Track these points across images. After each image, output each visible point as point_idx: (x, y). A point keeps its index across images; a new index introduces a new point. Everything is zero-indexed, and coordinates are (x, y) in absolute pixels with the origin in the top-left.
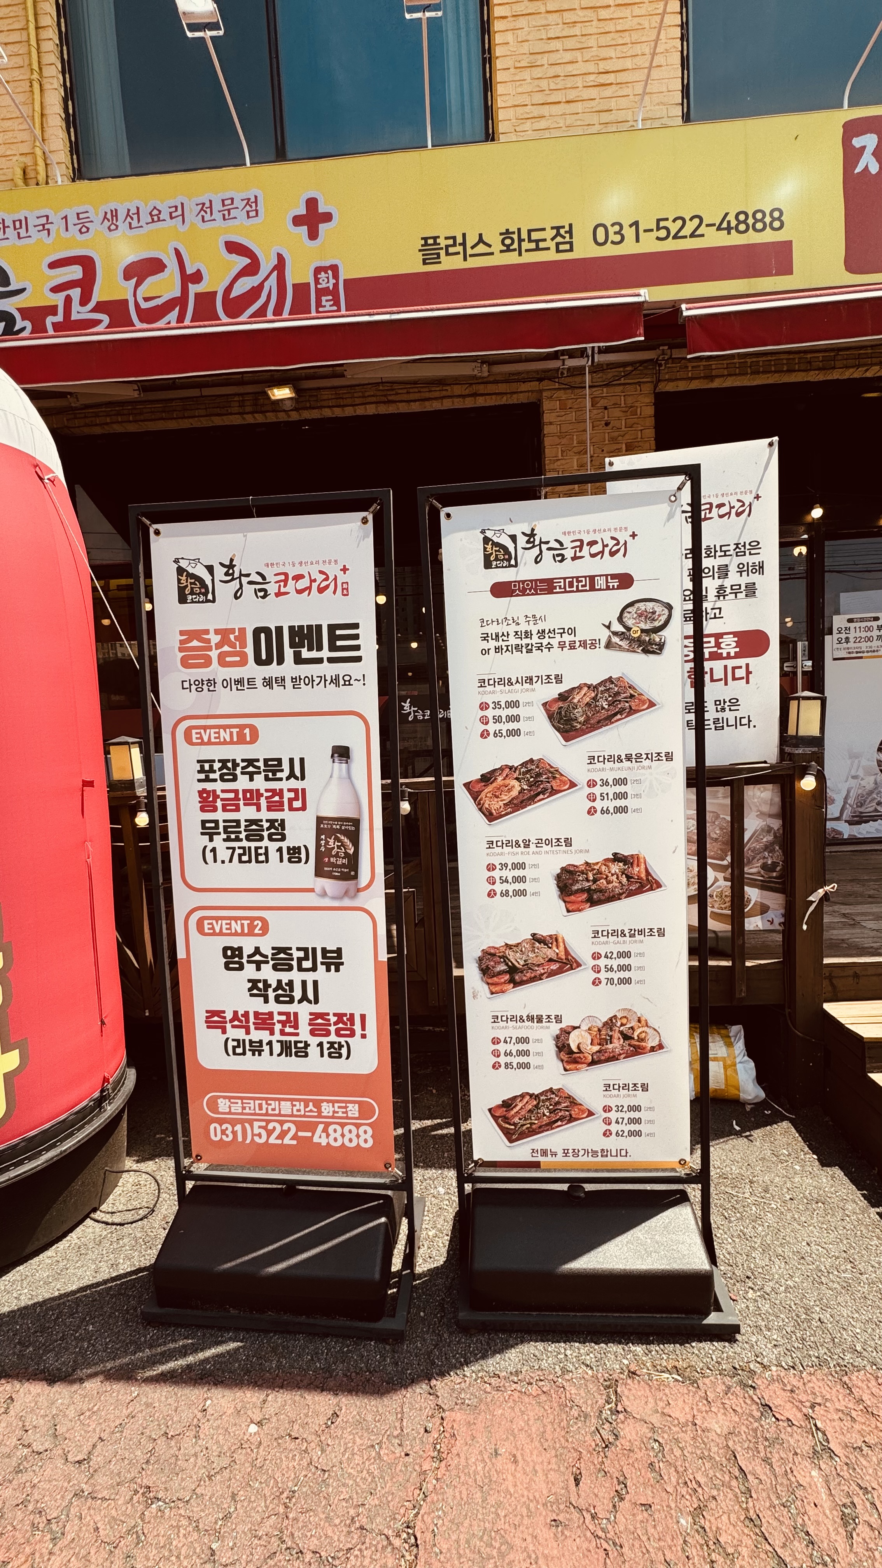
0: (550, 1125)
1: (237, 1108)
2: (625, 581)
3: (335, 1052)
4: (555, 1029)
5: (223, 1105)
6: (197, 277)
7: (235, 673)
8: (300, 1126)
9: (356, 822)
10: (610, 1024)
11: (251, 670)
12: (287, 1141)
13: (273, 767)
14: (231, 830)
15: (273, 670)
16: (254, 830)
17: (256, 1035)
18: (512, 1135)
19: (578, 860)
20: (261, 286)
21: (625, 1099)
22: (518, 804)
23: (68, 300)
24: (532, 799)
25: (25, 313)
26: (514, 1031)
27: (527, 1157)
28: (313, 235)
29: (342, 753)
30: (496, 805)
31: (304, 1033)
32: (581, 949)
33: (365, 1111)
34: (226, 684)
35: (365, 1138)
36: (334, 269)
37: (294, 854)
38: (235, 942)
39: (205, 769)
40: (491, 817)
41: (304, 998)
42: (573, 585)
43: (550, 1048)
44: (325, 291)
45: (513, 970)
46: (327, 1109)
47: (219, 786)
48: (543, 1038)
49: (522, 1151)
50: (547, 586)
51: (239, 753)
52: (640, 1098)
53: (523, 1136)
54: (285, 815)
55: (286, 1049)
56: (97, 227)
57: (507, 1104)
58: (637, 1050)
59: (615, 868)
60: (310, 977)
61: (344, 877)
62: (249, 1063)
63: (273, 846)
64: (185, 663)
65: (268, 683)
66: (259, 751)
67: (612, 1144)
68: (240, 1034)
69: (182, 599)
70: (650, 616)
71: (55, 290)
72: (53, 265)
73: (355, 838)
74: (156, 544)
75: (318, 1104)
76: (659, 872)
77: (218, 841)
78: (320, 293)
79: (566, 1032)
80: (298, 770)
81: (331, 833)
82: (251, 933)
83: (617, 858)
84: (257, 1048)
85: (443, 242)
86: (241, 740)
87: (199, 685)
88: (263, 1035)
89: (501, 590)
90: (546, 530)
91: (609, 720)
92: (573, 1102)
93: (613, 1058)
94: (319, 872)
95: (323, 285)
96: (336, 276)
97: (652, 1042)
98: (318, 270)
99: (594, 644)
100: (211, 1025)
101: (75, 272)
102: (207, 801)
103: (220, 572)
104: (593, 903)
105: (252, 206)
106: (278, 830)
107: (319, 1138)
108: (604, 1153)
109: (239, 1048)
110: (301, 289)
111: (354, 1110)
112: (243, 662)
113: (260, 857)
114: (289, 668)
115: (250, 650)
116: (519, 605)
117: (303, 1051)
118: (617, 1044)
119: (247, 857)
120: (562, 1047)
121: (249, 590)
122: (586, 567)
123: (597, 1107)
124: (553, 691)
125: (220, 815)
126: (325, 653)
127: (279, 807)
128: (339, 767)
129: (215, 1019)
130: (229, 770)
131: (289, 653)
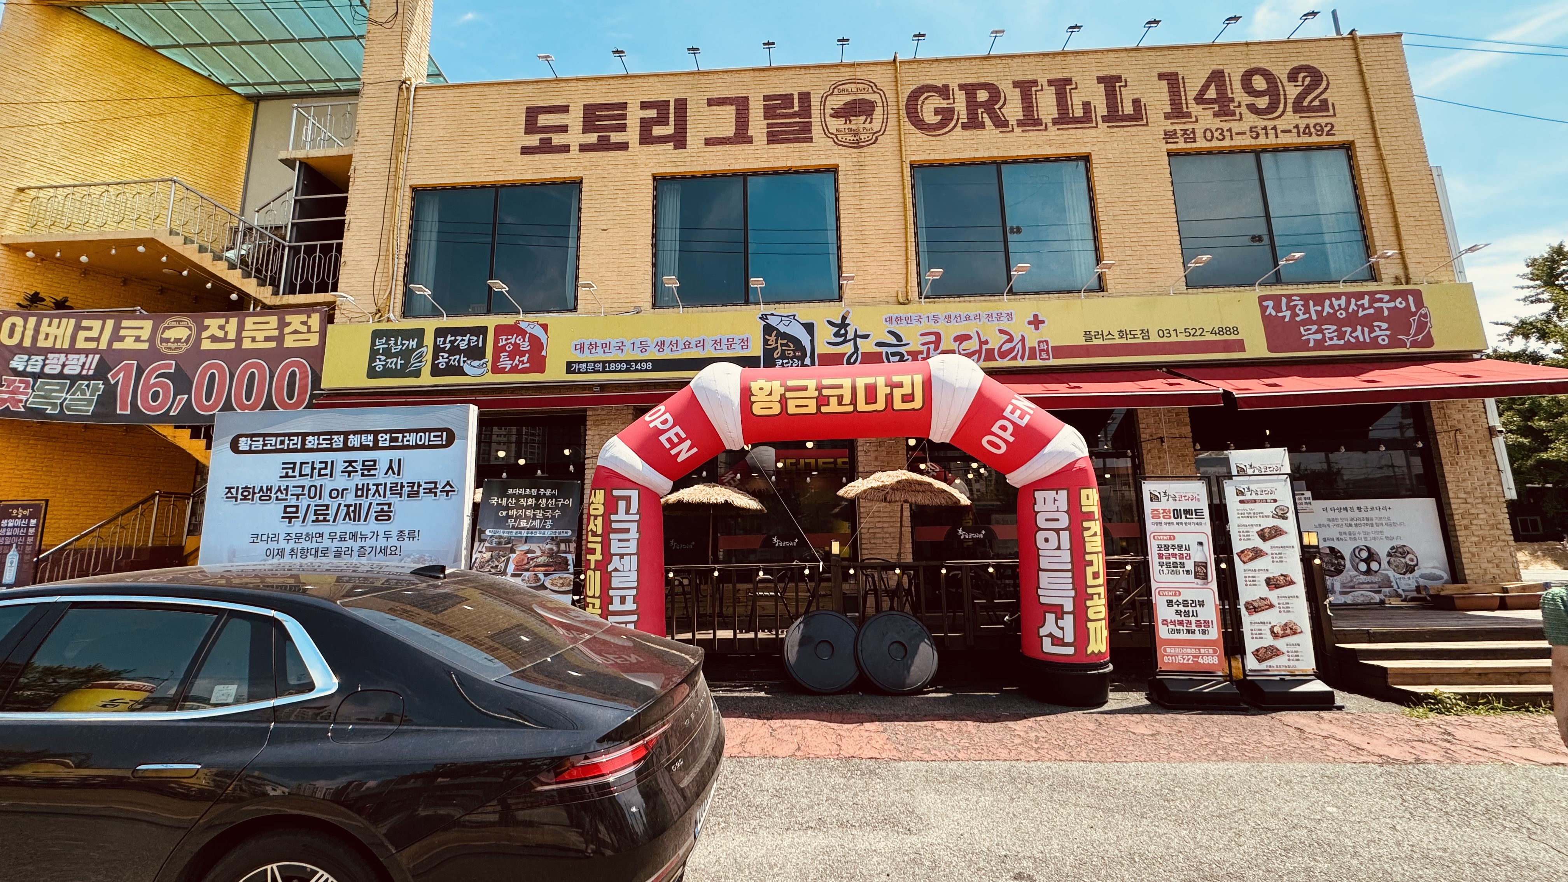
0: (1271, 657)
1: (1173, 651)
2: (1275, 501)
3: (1204, 632)
4: (1269, 626)
5: (1168, 650)
6: (986, 342)
7: (1168, 521)
8: (1194, 657)
9: (1206, 563)
10: (1286, 625)
11: (1173, 520)
12: (1190, 662)
13: (1180, 547)
14: (1168, 565)
15: (1179, 520)
16: (1175, 565)
17: (1178, 627)
18: (1260, 660)
19: (1271, 576)
20: (1015, 347)
21: (1293, 649)
22: (1251, 559)
23: (929, 349)
24: (1256, 558)
25: (909, 353)
26: (1256, 627)
27: (1265, 668)
28: (1037, 328)
29: (1200, 544)
30: (1245, 559)
31: (1194, 626)
32: (1275, 602)
33: (1215, 651)
34: (1165, 523)
35: (1215, 660)
36: (1047, 342)
37: (1188, 572)
38: (1170, 598)
39: (1160, 547)
40: (1244, 563)
41: (1193, 615)
42: (1261, 501)
43: (1269, 632)
44: (1043, 350)
45: (1255, 608)
46: (1202, 651)
47: (1164, 552)
48: (1266, 629)
49: (1263, 666)
50: (1255, 501)
51: (1170, 543)
52: (1298, 648)
53: (1263, 661)
54: (1184, 560)
55: (1188, 631)
56: (942, 322)
57: (1257, 650)
58: (1295, 633)
59: (1282, 578)
60: (1194, 609)
61: (1203, 579)
62: (1176, 636)
63: (1181, 570)
64: (1153, 518)
65: (1178, 524)
66: (1176, 543)
67: (1292, 663)
68: (1173, 627)
69: (1152, 500)
70: (1283, 510)
71: (923, 344)
72: (922, 335)
73: (1206, 568)
74: (1144, 486)
75: (1199, 649)
76: (1294, 580)
77: (1164, 568)
78: (1041, 351)
79: (1273, 627)
80: (1188, 548)
81: (1198, 566)
82: (1175, 595)
83: (1282, 575)
84: (1178, 631)
85: (1093, 334)
86: (1170, 539)
87: (1157, 524)
88: (1181, 627)
89: (1242, 502)
90: (1252, 487)
91: (1275, 537)
92: (1278, 650)
93: (1288, 635)
94: (1196, 577)
95: (1042, 348)
96: (1047, 345)
97: (1299, 631)
98: (1039, 342)
99: (1269, 517)
100: (1163, 624)
101: (932, 338)
102: (1160, 556)
103: (1162, 494)
104: (1277, 588)
105: (1010, 316)
106: (1182, 565)
107: (1200, 661)
108: (1289, 666)
109: (1172, 631)
110: (1032, 349)
111: (1211, 651)
112: (1170, 518)
113: (1178, 573)
114: (1184, 520)
115: (1172, 515)
116: (1247, 506)
117: (1194, 632)
118: (1288, 631)
119: (1173, 572)
120: (1272, 632)
121: (1171, 499)
122: (1264, 497)
123: (1285, 651)
124: (1259, 529)
125: (1164, 560)
126: (1194, 516)
127: (1182, 558)
128: (1200, 547)
129: (1165, 622)
130: (1167, 547)
131: (1183, 516)
